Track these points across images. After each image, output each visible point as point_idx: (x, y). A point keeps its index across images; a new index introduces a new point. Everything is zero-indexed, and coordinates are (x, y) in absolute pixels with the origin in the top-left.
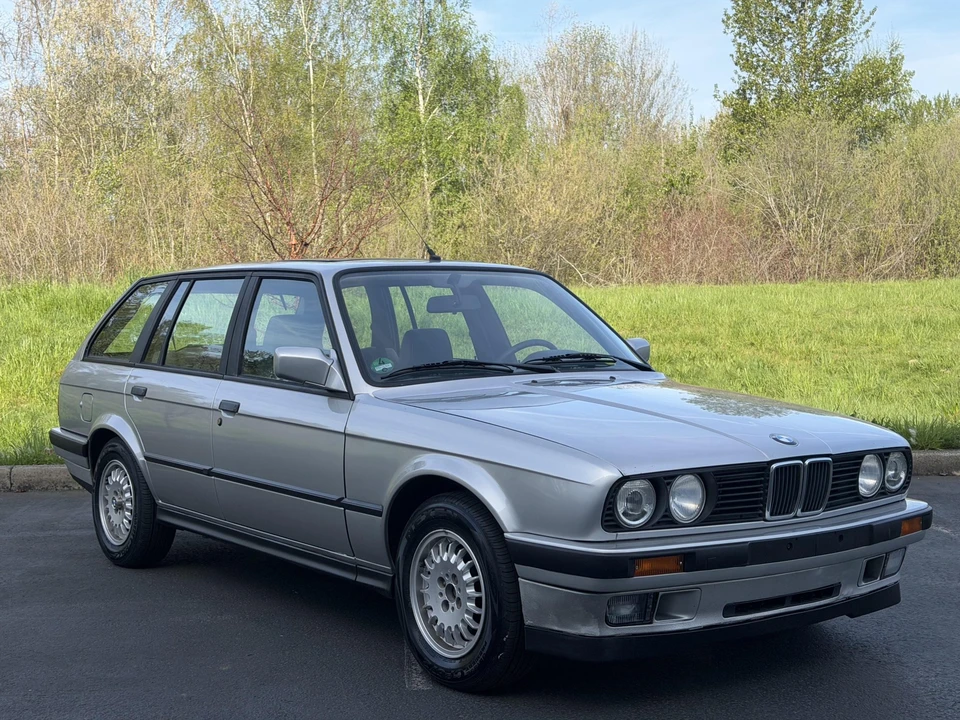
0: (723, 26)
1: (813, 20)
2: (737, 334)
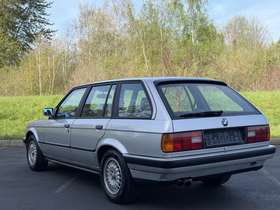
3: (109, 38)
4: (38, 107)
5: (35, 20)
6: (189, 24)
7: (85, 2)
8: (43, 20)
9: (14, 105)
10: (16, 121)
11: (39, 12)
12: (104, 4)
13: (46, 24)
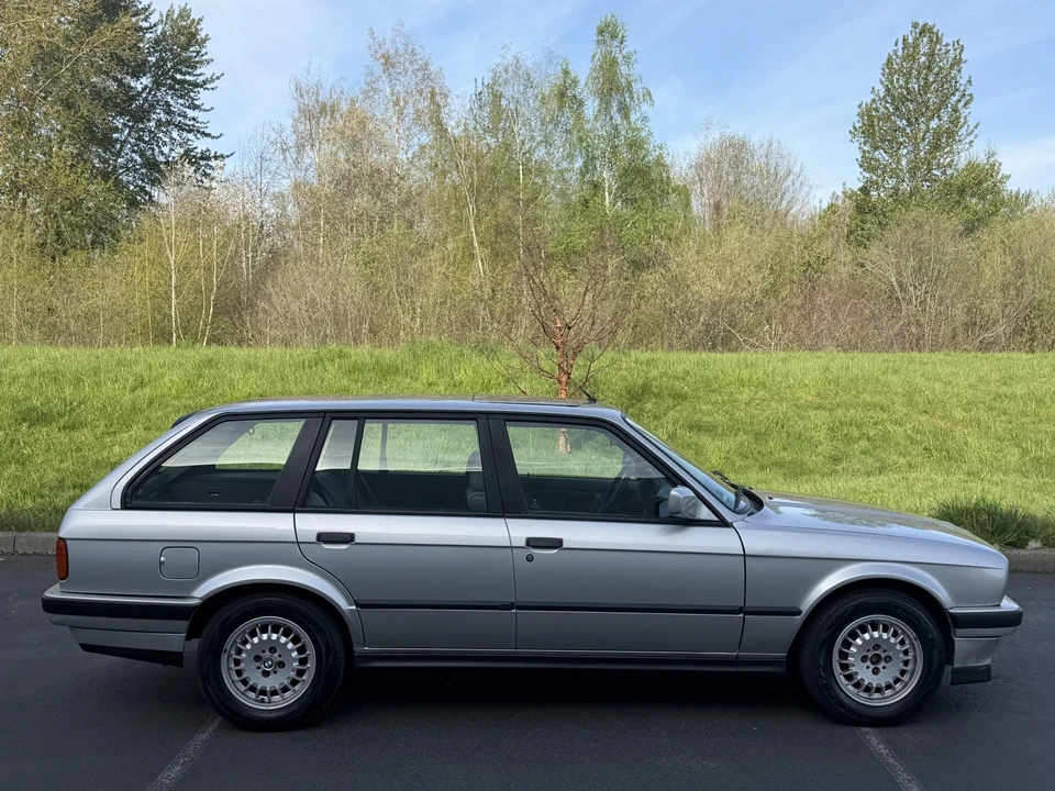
0: (850, 136)
1: (927, 131)
2: (911, 403)
3: (378, 182)
4: (147, 390)
5: (168, 123)
6: (598, 152)
7: (310, 78)
8: (192, 122)
9: (79, 380)
10: (75, 434)
11: (180, 101)
12: (365, 87)
13: (199, 135)
